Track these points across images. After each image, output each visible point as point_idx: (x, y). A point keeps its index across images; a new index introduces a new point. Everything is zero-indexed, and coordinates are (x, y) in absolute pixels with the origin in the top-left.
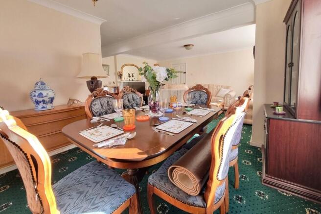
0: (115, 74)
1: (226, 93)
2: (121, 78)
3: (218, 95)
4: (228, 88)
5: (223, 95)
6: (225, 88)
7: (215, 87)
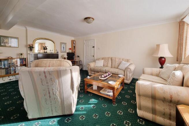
0: (26, 46)
1: (126, 66)
2: (31, 50)
3: (120, 67)
4: (128, 61)
5: (124, 68)
6: (125, 61)
7: (117, 60)
